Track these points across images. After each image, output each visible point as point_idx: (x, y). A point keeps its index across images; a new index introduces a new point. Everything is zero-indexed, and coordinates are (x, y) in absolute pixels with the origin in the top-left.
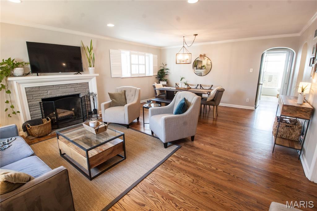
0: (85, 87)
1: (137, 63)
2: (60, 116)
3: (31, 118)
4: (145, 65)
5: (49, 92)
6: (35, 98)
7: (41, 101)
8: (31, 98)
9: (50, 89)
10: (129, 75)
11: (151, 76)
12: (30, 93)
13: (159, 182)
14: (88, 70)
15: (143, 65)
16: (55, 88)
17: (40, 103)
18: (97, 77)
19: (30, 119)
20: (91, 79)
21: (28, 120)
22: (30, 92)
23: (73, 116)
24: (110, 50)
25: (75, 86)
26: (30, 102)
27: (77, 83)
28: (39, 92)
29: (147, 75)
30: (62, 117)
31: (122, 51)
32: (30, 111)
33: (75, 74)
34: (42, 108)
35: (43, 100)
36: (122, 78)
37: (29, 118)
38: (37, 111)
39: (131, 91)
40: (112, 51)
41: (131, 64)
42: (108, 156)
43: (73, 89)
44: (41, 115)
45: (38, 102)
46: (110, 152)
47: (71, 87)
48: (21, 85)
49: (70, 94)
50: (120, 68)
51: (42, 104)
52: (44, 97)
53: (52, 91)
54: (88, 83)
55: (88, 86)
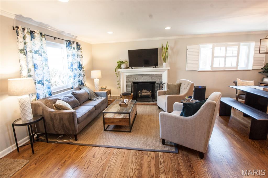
0: (160, 77)
1: (227, 55)
3: (127, 92)
4: (238, 57)
5: (137, 78)
6: (129, 81)
7: (132, 83)
8: (128, 81)
9: (138, 76)
10: (209, 69)
11: (250, 70)
12: (128, 78)
16: (140, 76)
17: (131, 84)
18: (168, 70)
19: (126, 92)
20: (164, 71)
22: (128, 77)
23: (149, 96)
24: (188, 46)
25: (152, 76)
26: (127, 83)
27: (154, 74)
28: (132, 78)
29: (239, 69)
30: (144, 95)
31: (201, 45)
32: (127, 88)
33: (153, 68)
34: (132, 87)
35: (134, 83)
36: (199, 71)
37: (125, 92)
38: (130, 88)
41: (213, 57)
43: (150, 78)
44: (131, 91)
45: (131, 83)
47: (149, 76)
48: (124, 73)
49: (148, 81)
51: (132, 85)
52: (134, 81)
53: (138, 78)
54: (162, 74)
55: (162, 77)
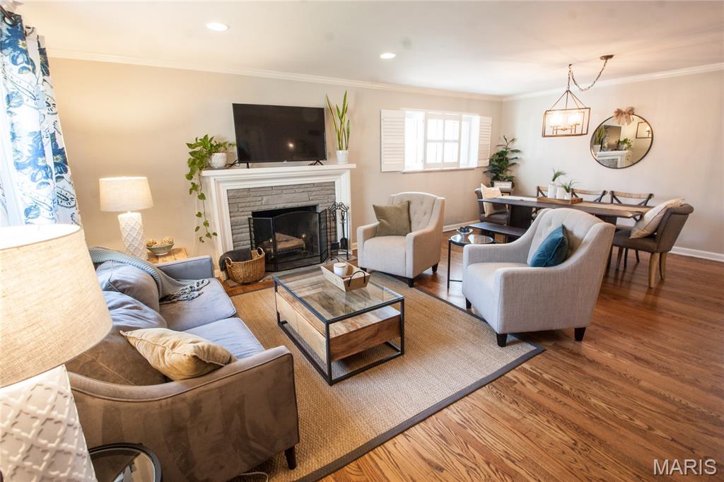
0: (329, 192)
1: (442, 139)
2: (280, 246)
3: (234, 247)
4: (459, 142)
5: (265, 198)
6: (241, 210)
7: (251, 217)
8: (236, 210)
9: (268, 193)
10: (420, 167)
11: (473, 169)
12: (234, 201)
13: (480, 425)
14: (335, 156)
15: (455, 141)
16: (275, 192)
17: (249, 219)
18: (352, 170)
19: (232, 249)
20: (339, 174)
21: (229, 250)
22: (235, 198)
23: (302, 249)
24: (382, 111)
25: (309, 189)
26: (234, 216)
27: (314, 184)
28: (249, 199)
29: (461, 167)
30: (282, 250)
31: (408, 112)
32: (233, 234)
33: (311, 164)
34: (252, 229)
35: (255, 214)
36: (404, 173)
37: (230, 248)
38: (243, 235)
39: (422, 203)
40: (385, 113)
41: (426, 141)
42: (367, 342)
43: (305, 196)
44: (249, 242)
45: (246, 217)
46: (370, 333)
47: (302, 190)
48: (221, 185)
49: (300, 204)
50: (400, 150)
51: (252, 221)
52: (255, 209)
53: (270, 197)
54: (334, 182)
55: (334, 190)
